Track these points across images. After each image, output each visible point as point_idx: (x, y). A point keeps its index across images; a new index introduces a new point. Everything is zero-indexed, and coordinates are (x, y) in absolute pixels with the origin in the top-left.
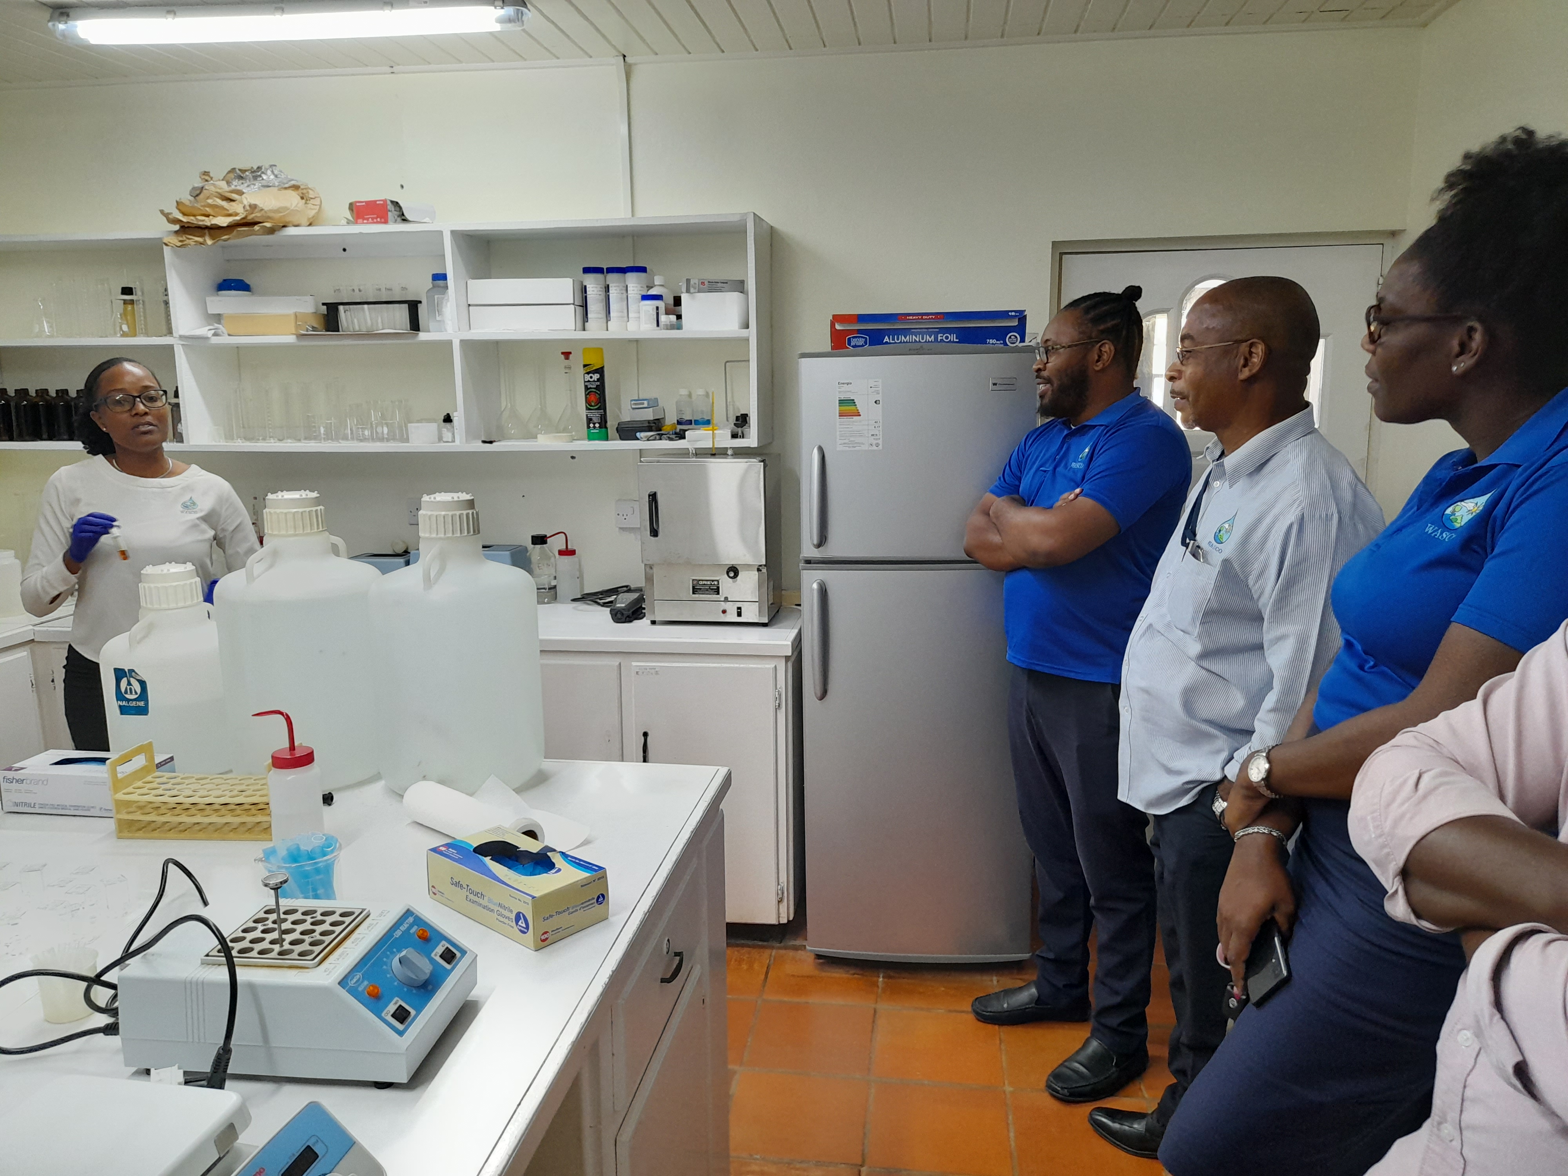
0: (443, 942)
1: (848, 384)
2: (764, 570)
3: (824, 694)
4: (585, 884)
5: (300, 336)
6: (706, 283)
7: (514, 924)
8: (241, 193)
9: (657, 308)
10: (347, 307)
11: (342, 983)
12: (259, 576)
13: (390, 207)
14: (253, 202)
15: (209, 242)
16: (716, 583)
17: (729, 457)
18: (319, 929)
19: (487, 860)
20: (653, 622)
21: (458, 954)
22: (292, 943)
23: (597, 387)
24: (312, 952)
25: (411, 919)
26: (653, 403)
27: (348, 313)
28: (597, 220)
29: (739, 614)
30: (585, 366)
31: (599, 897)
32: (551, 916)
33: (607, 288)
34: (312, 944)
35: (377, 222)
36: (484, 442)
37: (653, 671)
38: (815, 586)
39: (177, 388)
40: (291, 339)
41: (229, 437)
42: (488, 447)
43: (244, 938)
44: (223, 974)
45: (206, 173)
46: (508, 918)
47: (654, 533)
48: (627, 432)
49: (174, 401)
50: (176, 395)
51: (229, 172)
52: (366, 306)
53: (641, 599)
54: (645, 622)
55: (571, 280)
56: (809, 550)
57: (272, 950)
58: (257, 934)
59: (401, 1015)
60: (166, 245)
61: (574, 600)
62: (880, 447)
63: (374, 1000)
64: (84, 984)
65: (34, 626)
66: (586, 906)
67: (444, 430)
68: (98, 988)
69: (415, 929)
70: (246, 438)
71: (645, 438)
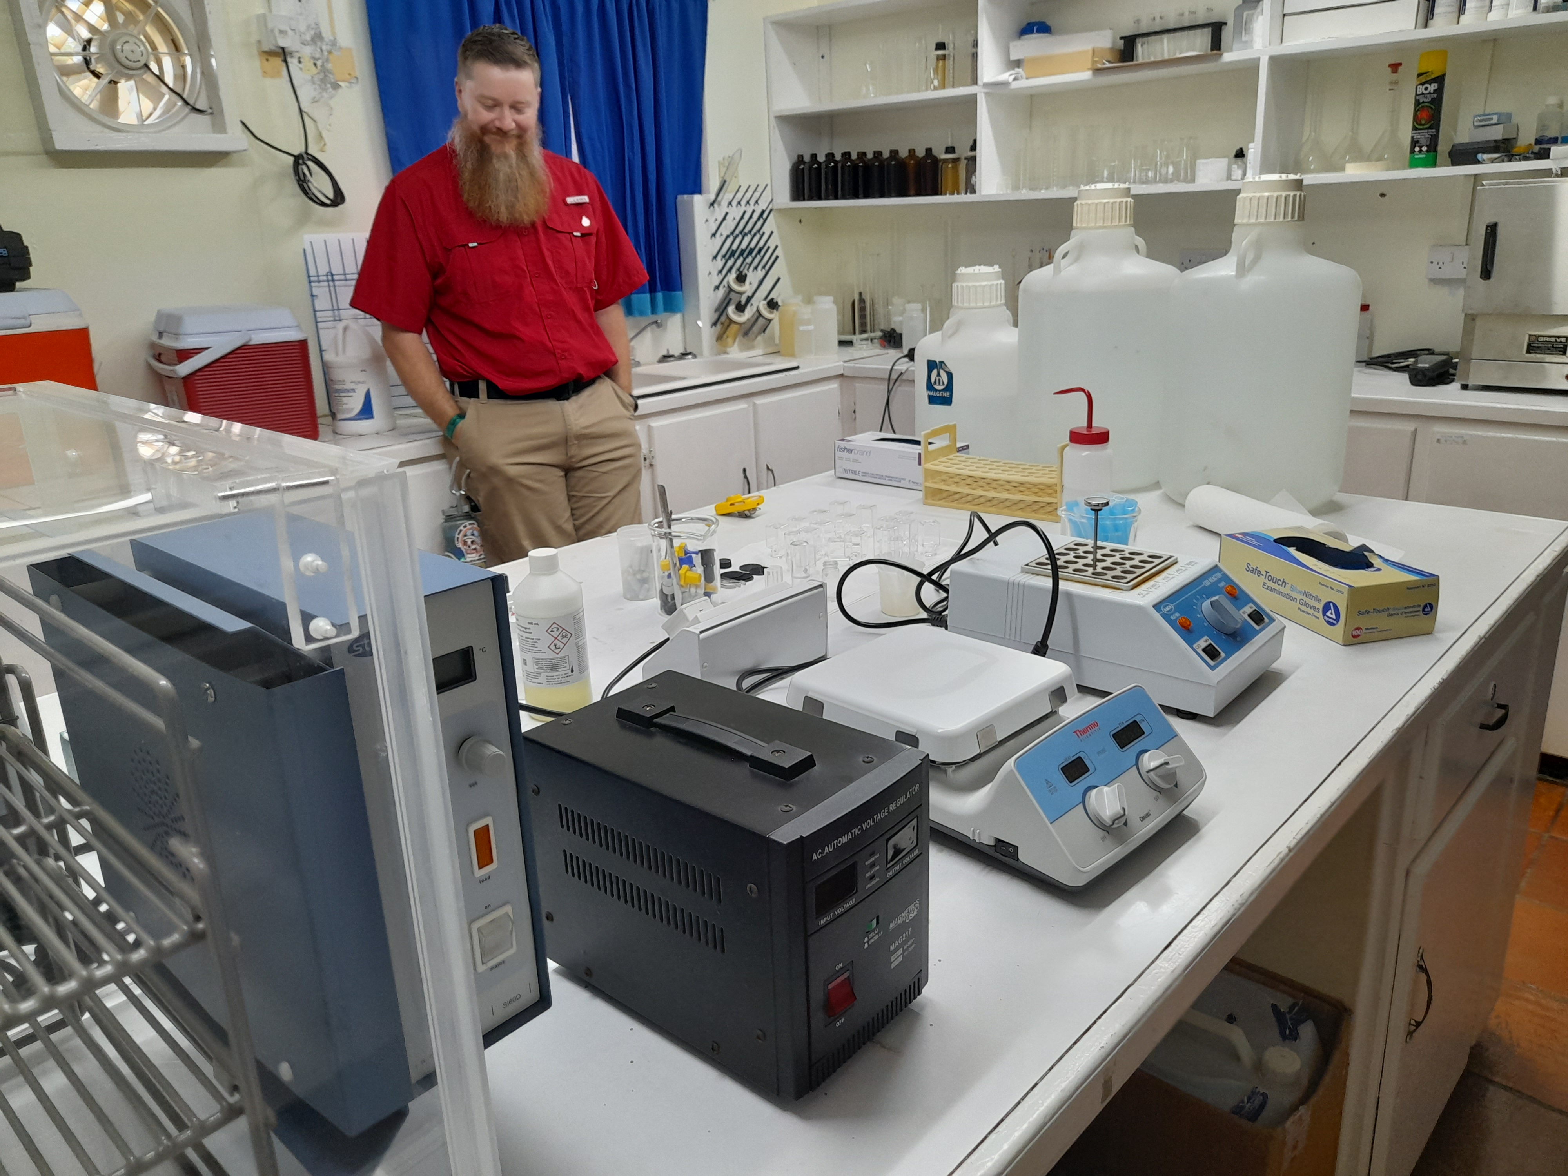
0: (1251, 605)
4: (1410, 587)
5: (1097, 71)
7: (1320, 615)
10: (1145, 38)
11: (1157, 606)
16: (1563, 340)
18: (1129, 563)
19: (1292, 551)
20: (1465, 387)
21: (1266, 620)
22: (1105, 569)
23: (1433, 101)
24: (1124, 578)
25: (1219, 575)
26: (1505, 119)
27: (1145, 46)
30: (1419, 76)
31: (1425, 606)
32: (1368, 612)
34: (1125, 572)
39: (975, 141)
40: (1086, 75)
41: (1016, 186)
43: (1059, 559)
44: (1046, 582)
46: (1314, 608)
47: (1486, 275)
48: (1464, 155)
49: (971, 155)
50: (974, 148)
52: (1165, 36)
54: (1455, 386)
57: (1086, 571)
58: (1070, 557)
59: (1211, 653)
61: (1360, 364)
63: (1187, 630)
64: (919, 579)
65: (845, 362)
66: (1409, 612)
67: (1235, 167)
68: (927, 586)
69: (1222, 584)
70: (1032, 189)
71: (1489, 159)
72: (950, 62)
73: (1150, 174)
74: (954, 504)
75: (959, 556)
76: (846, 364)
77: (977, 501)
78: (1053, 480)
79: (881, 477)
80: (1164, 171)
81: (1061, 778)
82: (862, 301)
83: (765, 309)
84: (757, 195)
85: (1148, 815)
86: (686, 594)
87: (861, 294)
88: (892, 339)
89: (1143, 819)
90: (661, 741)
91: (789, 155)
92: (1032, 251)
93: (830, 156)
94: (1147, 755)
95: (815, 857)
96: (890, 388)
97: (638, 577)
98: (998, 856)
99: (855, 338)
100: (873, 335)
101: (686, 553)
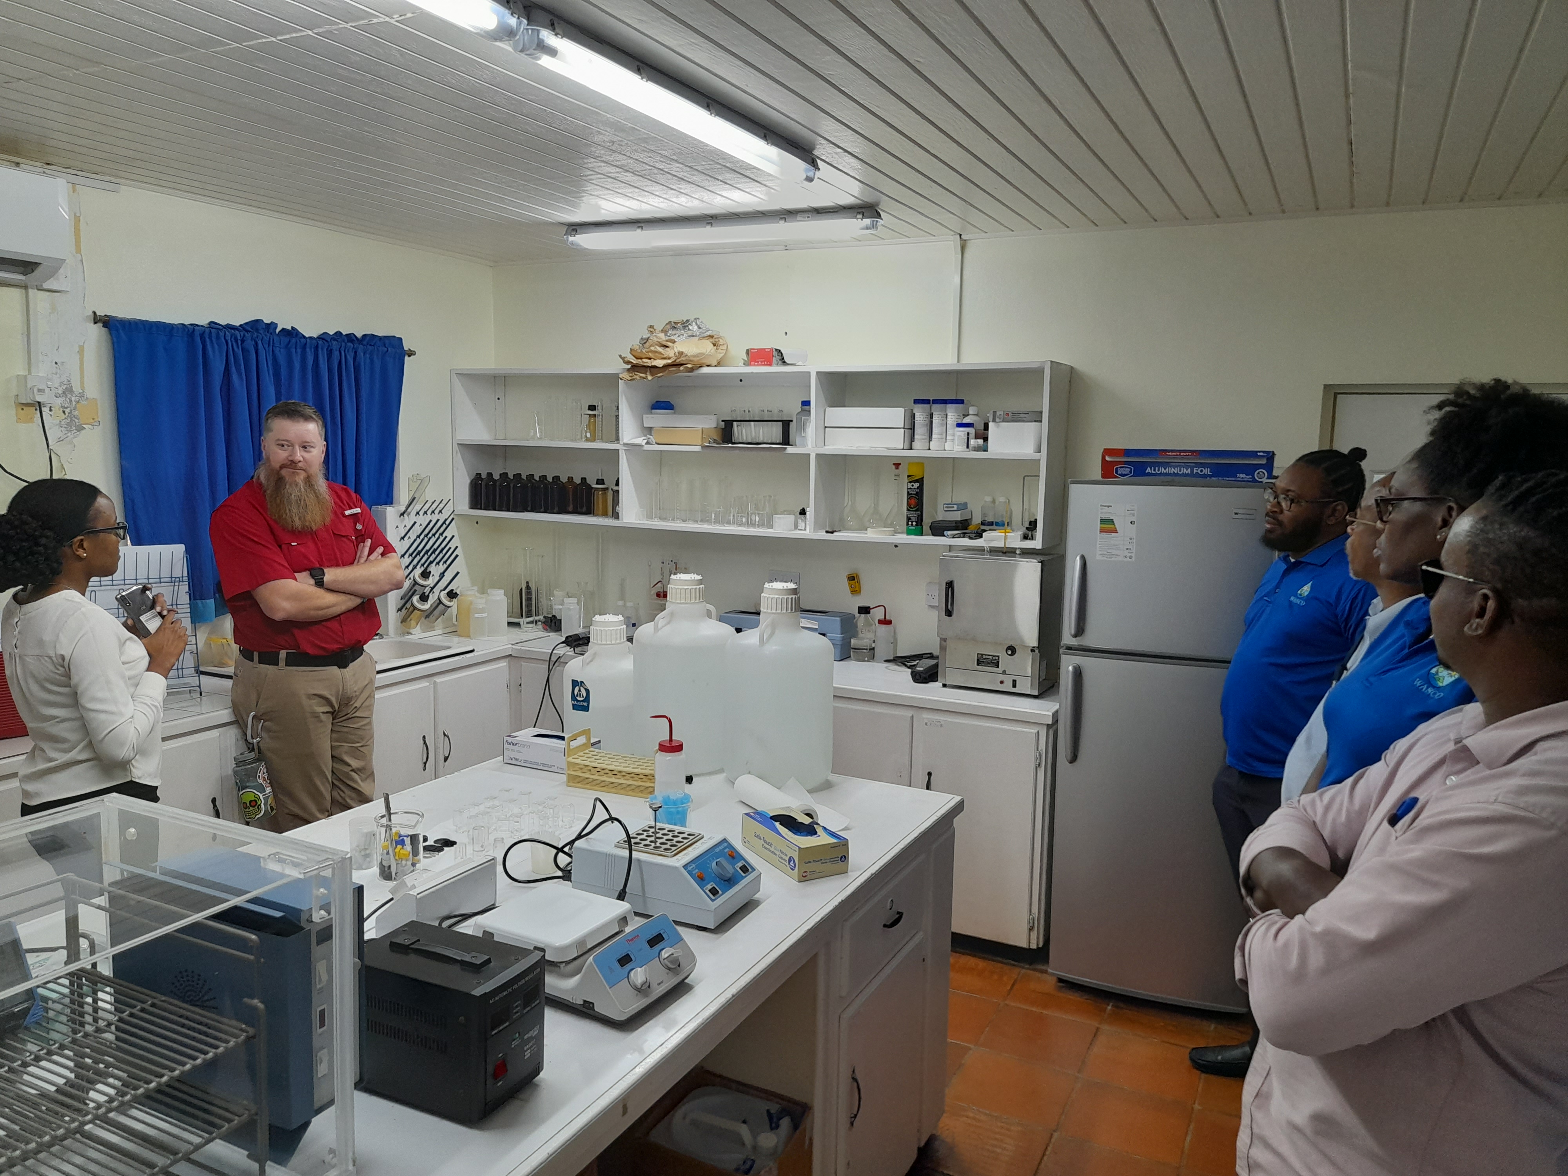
0: (743, 861)
1: (1108, 507)
2: (1037, 651)
3: (1074, 758)
4: (833, 846)
5: (704, 447)
6: (1010, 414)
7: (787, 864)
8: (674, 342)
9: (968, 434)
10: (739, 423)
11: (685, 867)
12: (661, 628)
13: (775, 353)
14: (681, 350)
15: (650, 378)
16: (997, 658)
17: (1017, 556)
18: (676, 839)
19: (777, 824)
20: (944, 686)
21: (750, 870)
22: (661, 844)
23: (917, 494)
24: (670, 849)
25: (726, 844)
26: (963, 507)
27: (740, 428)
28: (926, 365)
29: (1014, 686)
30: (909, 476)
31: (842, 857)
32: (810, 862)
33: (931, 415)
34: (671, 846)
35: (765, 365)
36: (827, 532)
37: (939, 724)
38: (1070, 668)
39: (618, 479)
40: (698, 449)
41: (650, 517)
42: (830, 537)
43: (636, 838)
44: (626, 853)
45: (651, 327)
46: (784, 860)
47: (949, 613)
48: (938, 529)
49: (615, 488)
50: (617, 484)
51: (667, 324)
52: (752, 423)
53: (936, 666)
54: (936, 685)
55: (903, 410)
56: (1067, 638)
57: (650, 845)
58: (643, 837)
59: (714, 892)
60: (621, 379)
61: (887, 661)
62: (1133, 559)
63: (701, 880)
64: (555, 851)
65: (513, 644)
66: (832, 861)
67: (800, 521)
68: (561, 854)
69: (727, 850)
70: (661, 518)
71: (951, 535)
72: (598, 419)
73: (744, 520)
74: (587, 786)
75: (579, 837)
76: (514, 647)
77: (603, 784)
78: (652, 772)
79: (537, 764)
80: (753, 518)
81: (617, 965)
82: (528, 587)
83: (445, 598)
84: (441, 506)
85: (662, 982)
86: (399, 865)
87: (527, 583)
88: (553, 623)
89: (659, 984)
90: (413, 957)
91: (468, 474)
92: (663, 563)
93: (504, 475)
94: (664, 951)
95: (491, 1002)
96: (551, 667)
97: (363, 853)
98: (585, 1010)
99: (521, 620)
100: (537, 618)
101: (400, 836)
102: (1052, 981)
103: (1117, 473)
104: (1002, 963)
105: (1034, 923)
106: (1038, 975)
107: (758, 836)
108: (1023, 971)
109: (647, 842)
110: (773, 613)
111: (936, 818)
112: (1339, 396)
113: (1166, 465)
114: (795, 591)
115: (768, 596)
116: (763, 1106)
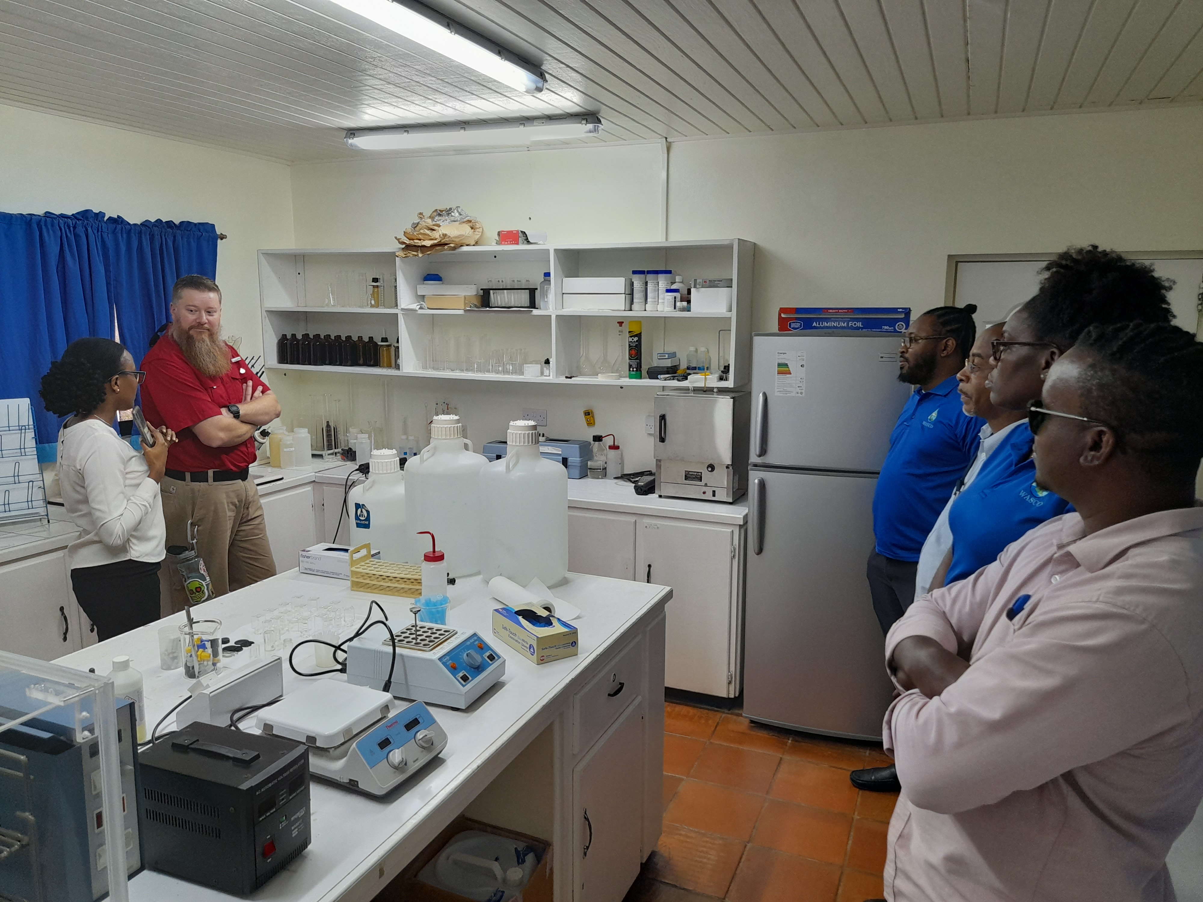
0: (490, 651)
1: (784, 354)
2: (731, 468)
3: (760, 551)
4: (564, 634)
5: (466, 311)
6: (708, 281)
7: (528, 650)
8: (439, 226)
9: (675, 298)
10: (495, 291)
11: (440, 659)
12: (426, 460)
13: (520, 234)
14: (445, 233)
15: (420, 255)
16: (700, 474)
17: (715, 394)
18: (434, 636)
19: (520, 618)
20: (660, 496)
21: (496, 658)
22: (421, 640)
23: (636, 346)
24: (429, 645)
25: (476, 638)
26: (673, 355)
27: (495, 295)
28: (640, 243)
29: (714, 495)
30: (630, 332)
31: (572, 643)
32: (547, 648)
33: (646, 283)
34: (429, 641)
35: (513, 244)
36: (567, 377)
37: (656, 527)
38: (756, 481)
39: (398, 337)
40: (461, 312)
41: (425, 367)
42: (569, 381)
43: (401, 636)
44: (390, 649)
45: (421, 214)
46: (526, 647)
47: (662, 440)
48: (653, 374)
49: (396, 345)
50: (398, 342)
51: (434, 212)
52: (505, 291)
53: (653, 481)
54: (653, 497)
55: (624, 279)
56: (754, 458)
57: (412, 642)
58: (407, 635)
59: (465, 679)
60: (397, 257)
61: (616, 478)
62: (803, 394)
63: (454, 669)
64: (334, 649)
65: (315, 473)
66: (565, 646)
67: (545, 369)
68: (339, 652)
69: (477, 643)
70: (434, 369)
71: (664, 378)
72: (381, 290)
73: (500, 369)
74: (366, 590)
75: (356, 635)
76: (317, 474)
77: (381, 588)
78: (420, 577)
79: (327, 573)
80: (508, 367)
81: (378, 748)
82: (328, 426)
84: (253, 361)
85: (417, 759)
86: (201, 665)
87: (328, 422)
88: (349, 455)
89: (414, 762)
90: (192, 755)
91: (276, 336)
92: (437, 404)
93: (305, 336)
94: (419, 733)
95: (257, 793)
96: (347, 490)
97: (171, 656)
98: (351, 787)
99: (325, 453)
100: (336, 450)
101: (202, 641)
102: (747, 722)
103: (790, 327)
104: (708, 709)
105: (732, 678)
106: (735, 717)
107: (505, 628)
108: (724, 715)
109: (409, 639)
110: (517, 446)
111: (651, 605)
112: (959, 264)
113: (827, 320)
114: (534, 427)
115: (513, 432)
116: (511, 845)
